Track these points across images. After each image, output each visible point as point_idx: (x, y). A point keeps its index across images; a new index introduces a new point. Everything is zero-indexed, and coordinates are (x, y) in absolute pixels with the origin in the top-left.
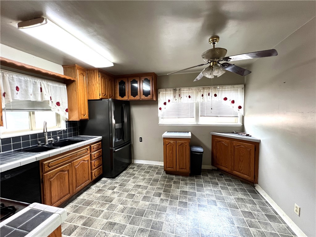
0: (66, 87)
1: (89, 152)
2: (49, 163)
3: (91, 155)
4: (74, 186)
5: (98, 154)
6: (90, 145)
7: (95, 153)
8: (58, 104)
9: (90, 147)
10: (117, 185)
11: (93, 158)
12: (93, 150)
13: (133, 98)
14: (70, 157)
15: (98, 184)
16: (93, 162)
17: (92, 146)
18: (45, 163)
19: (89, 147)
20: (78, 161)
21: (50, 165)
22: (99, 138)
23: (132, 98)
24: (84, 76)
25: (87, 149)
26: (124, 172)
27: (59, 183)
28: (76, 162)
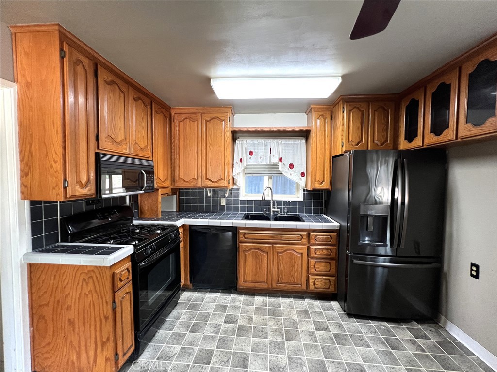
1: (304, 241)
2: (245, 233)
3: (308, 247)
5: (325, 252)
6: (309, 231)
7: (319, 250)
8: (291, 166)
9: (309, 234)
10: (333, 330)
11: (313, 255)
12: (313, 241)
14: (274, 239)
16: (312, 261)
17: (312, 233)
18: (241, 231)
19: (305, 233)
20: (283, 247)
21: (245, 236)
22: (334, 224)
23: (431, 139)
25: (301, 235)
28: (280, 247)
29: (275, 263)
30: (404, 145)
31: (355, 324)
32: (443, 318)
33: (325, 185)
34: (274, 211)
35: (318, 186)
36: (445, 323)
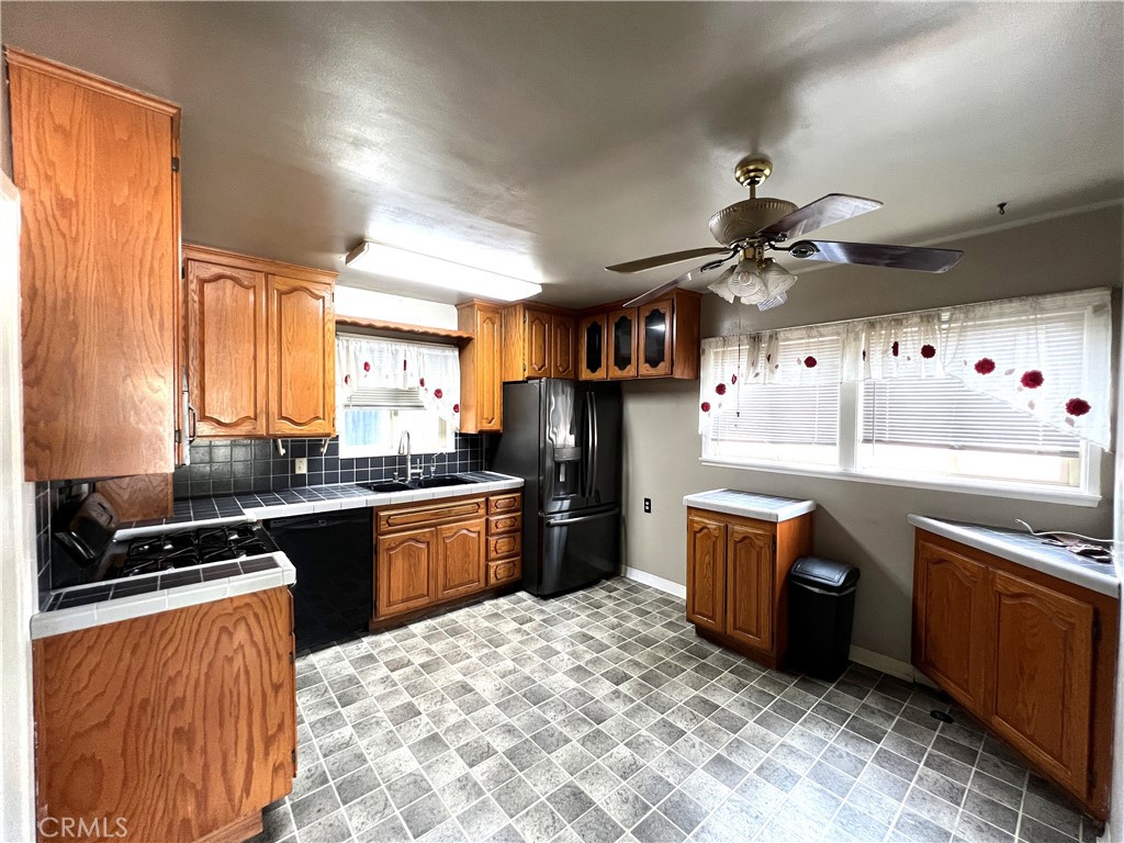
0: (457, 353)
1: (482, 511)
2: (390, 516)
3: (487, 520)
4: (440, 583)
5: (508, 522)
6: (487, 495)
7: (500, 521)
8: (438, 393)
9: (487, 500)
11: (494, 530)
12: (493, 510)
13: (620, 372)
14: (438, 515)
15: (502, 601)
16: (492, 540)
17: (491, 498)
18: (382, 514)
19: (483, 499)
20: (452, 528)
21: (390, 521)
22: (517, 481)
23: (616, 373)
24: (493, 324)
25: (477, 503)
26: (580, 593)
27: (406, 565)
28: (448, 529)
29: (441, 557)
30: (586, 374)
31: (553, 606)
32: (624, 566)
33: (496, 425)
34: (413, 474)
35: (487, 427)
36: (626, 570)
